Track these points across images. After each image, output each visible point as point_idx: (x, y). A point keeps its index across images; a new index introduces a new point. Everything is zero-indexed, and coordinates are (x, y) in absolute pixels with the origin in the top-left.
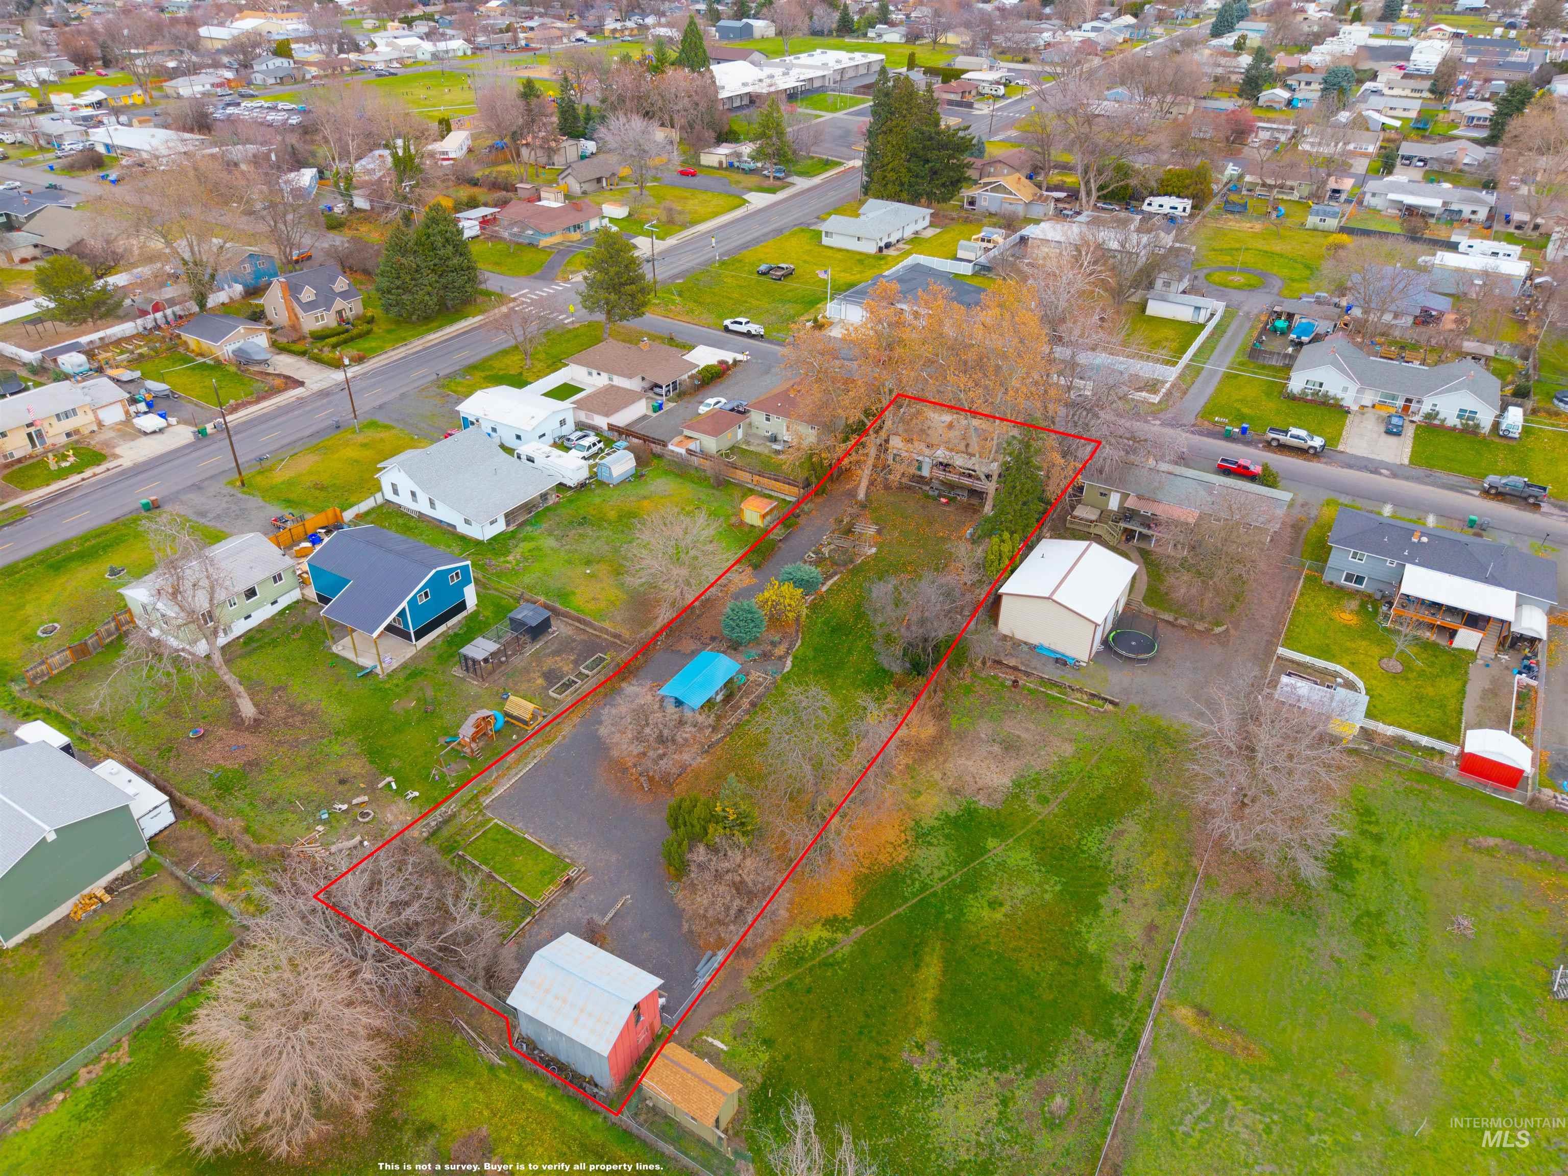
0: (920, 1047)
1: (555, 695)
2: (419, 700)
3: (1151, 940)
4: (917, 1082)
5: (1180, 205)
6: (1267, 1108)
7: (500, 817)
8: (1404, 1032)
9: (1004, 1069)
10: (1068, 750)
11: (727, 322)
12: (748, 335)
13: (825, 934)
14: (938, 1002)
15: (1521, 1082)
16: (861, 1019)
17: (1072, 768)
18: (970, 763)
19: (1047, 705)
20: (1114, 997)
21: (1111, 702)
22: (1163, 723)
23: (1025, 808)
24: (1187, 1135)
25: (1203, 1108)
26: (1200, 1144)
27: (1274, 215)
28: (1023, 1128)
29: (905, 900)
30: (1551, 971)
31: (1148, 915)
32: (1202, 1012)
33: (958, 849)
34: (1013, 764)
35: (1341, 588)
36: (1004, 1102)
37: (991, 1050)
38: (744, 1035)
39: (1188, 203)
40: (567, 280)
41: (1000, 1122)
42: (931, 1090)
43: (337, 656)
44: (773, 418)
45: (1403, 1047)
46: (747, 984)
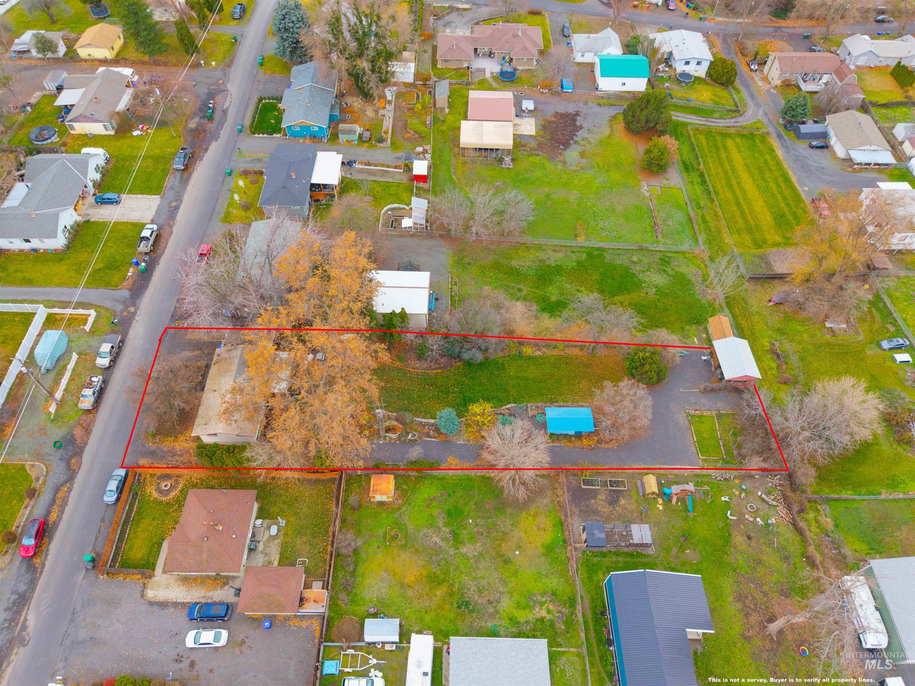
0: (647, 294)
1: (625, 485)
2: (683, 552)
3: (560, 251)
4: (657, 291)
6: (596, 220)
7: (698, 456)
8: (548, 197)
9: (634, 274)
10: (487, 288)
14: (628, 294)
15: (547, 176)
17: (496, 284)
18: (517, 317)
20: (588, 255)
22: (451, 262)
23: (528, 294)
25: (607, 232)
26: (617, 231)
28: (647, 266)
30: (503, 168)
31: (549, 252)
32: (576, 236)
34: (507, 304)
36: (643, 271)
37: (632, 278)
41: (650, 271)
42: (656, 287)
45: (553, 196)
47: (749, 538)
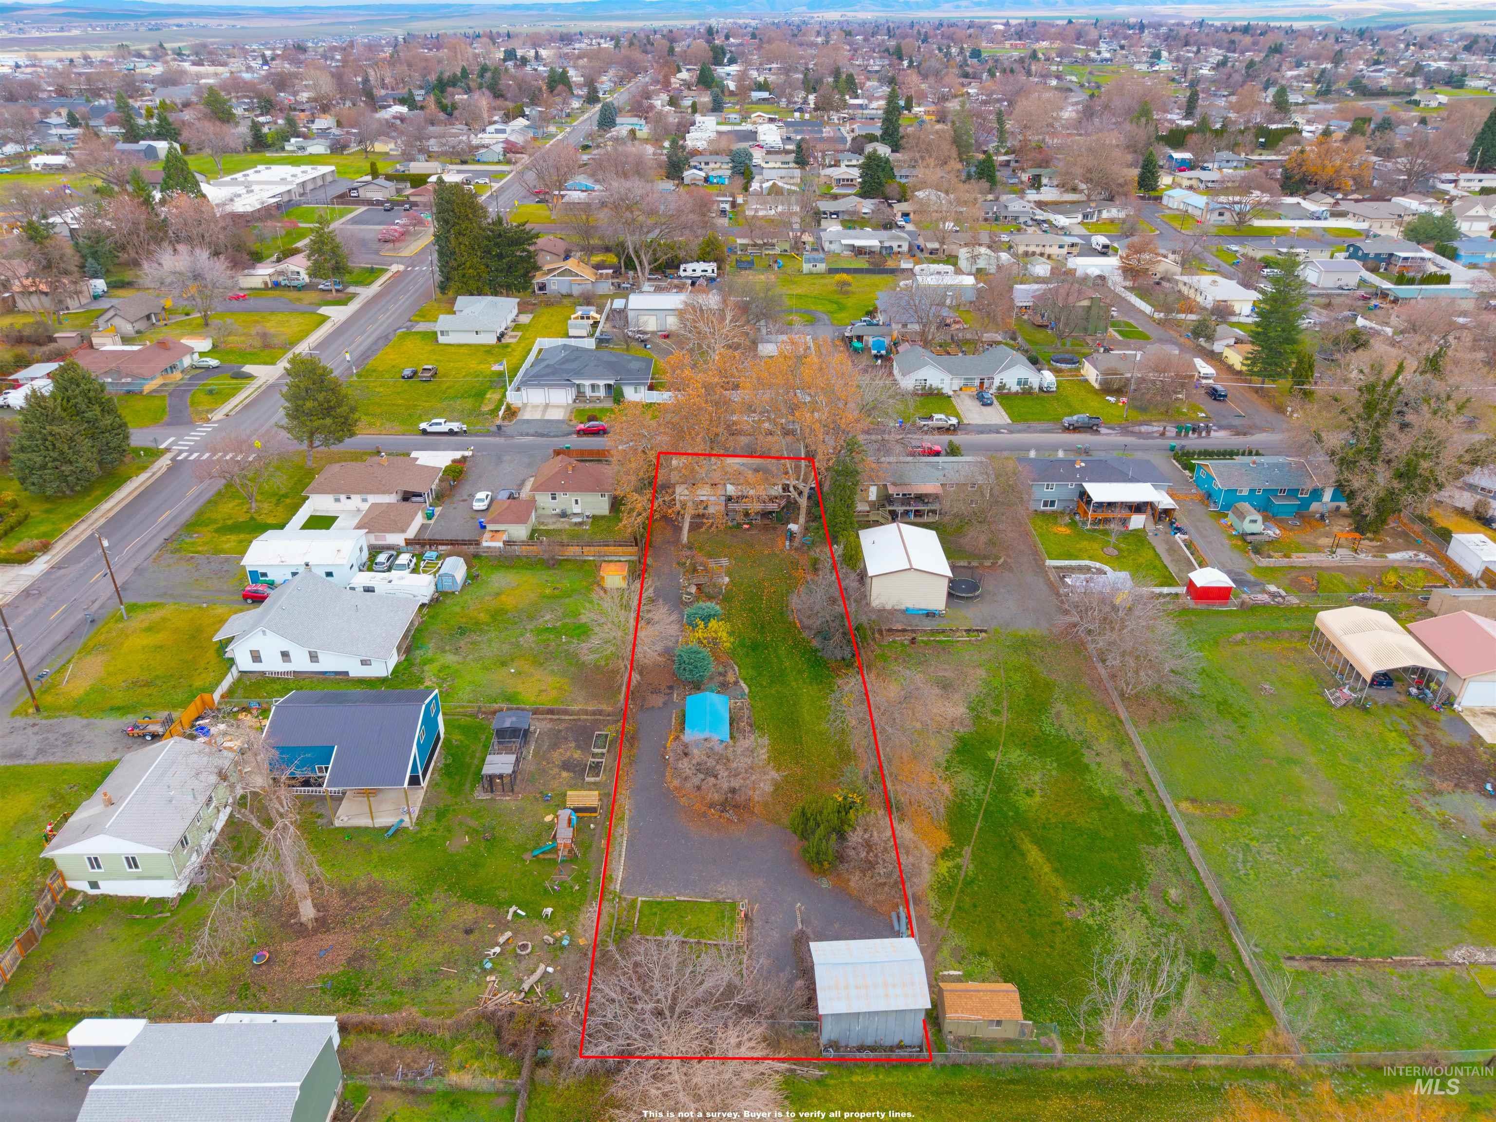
0: (1071, 905)
1: (592, 779)
2: (467, 833)
3: (1131, 772)
4: (1090, 927)
5: (710, 268)
6: (1269, 838)
7: (642, 895)
8: (1290, 761)
9: (1126, 891)
10: (982, 673)
11: (423, 425)
12: (451, 433)
13: (950, 864)
14: (1056, 870)
15: (1359, 761)
16: (1022, 906)
17: (996, 684)
18: (930, 707)
19: (943, 648)
20: (1143, 816)
21: (981, 631)
22: (1022, 633)
23: (990, 722)
24: (1247, 875)
25: (1241, 856)
26: (1257, 875)
27: (776, 267)
28: (1167, 921)
29: (976, 816)
30: (1322, 694)
31: (1117, 757)
32: (1193, 801)
33: (975, 768)
34: (957, 697)
35: (1043, 512)
36: (1144, 911)
37: (1110, 884)
38: (963, 958)
39: (714, 265)
40: (208, 420)
41: (1153, 926)
42: (1100, 927)
43: (344, 829)
44: (560, 496)
45: (1297, 770)
46: (934, 922)
47: (468, 932)
